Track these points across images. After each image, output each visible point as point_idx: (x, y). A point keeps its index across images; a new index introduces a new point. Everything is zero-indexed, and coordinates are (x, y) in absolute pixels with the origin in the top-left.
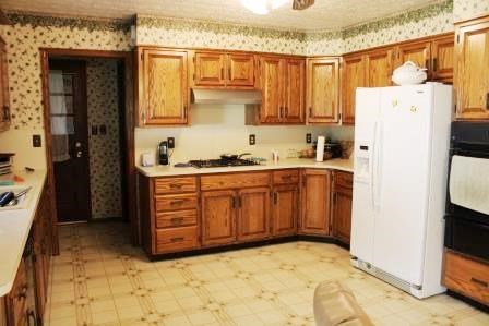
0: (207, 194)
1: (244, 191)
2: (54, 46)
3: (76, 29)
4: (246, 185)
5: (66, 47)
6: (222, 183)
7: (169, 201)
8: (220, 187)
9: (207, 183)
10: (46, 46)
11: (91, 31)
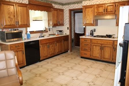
0: (93, 44)
1: (104, 45)
2: (71, 8)
3: (75, 4)
4: (104, 44)
5: (73, 8)
6: (97, 42)
7: (84, 44)
8: (97, 43)
9: (93, 41)
10: (70, 9)
11: (78, 4)
